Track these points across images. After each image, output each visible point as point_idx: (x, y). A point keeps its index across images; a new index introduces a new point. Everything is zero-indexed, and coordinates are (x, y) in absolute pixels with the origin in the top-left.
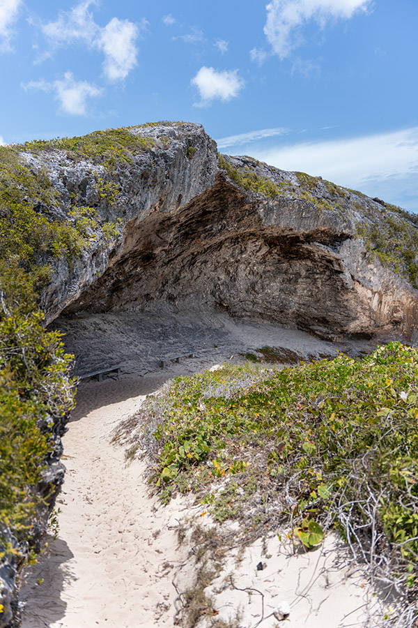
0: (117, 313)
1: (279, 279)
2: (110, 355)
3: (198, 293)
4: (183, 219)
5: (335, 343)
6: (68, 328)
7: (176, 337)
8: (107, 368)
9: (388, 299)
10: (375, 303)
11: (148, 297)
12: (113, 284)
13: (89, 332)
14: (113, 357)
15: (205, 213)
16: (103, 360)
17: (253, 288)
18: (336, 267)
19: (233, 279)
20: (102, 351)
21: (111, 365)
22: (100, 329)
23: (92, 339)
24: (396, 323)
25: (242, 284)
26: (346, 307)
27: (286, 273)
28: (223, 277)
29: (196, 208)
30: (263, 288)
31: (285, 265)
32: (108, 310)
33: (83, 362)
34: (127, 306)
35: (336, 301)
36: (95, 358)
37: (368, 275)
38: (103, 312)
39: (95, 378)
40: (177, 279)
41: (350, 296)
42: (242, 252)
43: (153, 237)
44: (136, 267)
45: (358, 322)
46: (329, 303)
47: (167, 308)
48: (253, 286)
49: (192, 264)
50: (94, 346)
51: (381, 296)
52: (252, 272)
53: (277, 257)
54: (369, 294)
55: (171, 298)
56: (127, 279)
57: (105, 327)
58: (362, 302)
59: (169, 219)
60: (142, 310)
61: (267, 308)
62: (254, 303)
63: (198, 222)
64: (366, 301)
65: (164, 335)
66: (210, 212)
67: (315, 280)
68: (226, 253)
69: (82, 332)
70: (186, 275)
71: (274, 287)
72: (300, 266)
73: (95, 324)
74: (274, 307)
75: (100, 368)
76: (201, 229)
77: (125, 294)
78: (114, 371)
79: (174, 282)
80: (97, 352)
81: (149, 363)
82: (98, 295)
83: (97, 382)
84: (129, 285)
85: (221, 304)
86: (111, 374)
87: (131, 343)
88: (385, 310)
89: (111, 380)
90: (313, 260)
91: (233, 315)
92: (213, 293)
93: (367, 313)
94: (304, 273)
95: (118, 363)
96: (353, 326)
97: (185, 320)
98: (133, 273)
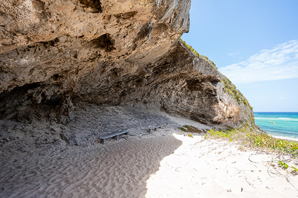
0: (122, 106)
1: (187, 98)
2: (121, 125)
3: (155, 102)
4: (156, 65)
5: (208, 125)
6: (98, 110)
7: (150, 118)
8: (120, 132)
9: (229, 108)
10: (225, 109)
11: (137, 100)
12: (122, 92)
13: (110, 112)
14: (124, 125)
15: (166, 63)
16: (118, 127)
17: (177, 101)
18: (214, 93)
19: (169, 97)
20: (117, 123)
21: (123, 130)
22: (115, 112)
23: (111, 116)
24: (230, 118)
25: (173, 99)
26: (214, 110)
27: (189, 96)
28: (165, 96)
29: (162, 60)
30: (181, 101)
31: (189, 93)
32: (119, 104)
33: (106, 127)
34: (127, 103)
35: (210, 108)
36: (113, 126)
37: (224, 98)
38: (116, 105)
39: (114, 138)
40: (149, 94)
41: (216, 106)
42: (176, 84)
43: (144, 70)
44: (133, 85)
45: (217, 117)
46: (206, 109)
47: (143, 106)
48: (177, 100)
49: (156, 88)
50: (112, 119)
51: (227, 107)
52: (177, 95)
53: (187, 89)
54: (223, 106)
55: (145, 103)
56: (129, 90)
57: (118, 111)
58: (220, 109)
59: (150, 64)
60: (133, 106)
61: (181, 110)
62: (177, 107)
63: (162, 67)
64: (222, 108)
65: (145, 117)
66: (168, 63)
67: (203, 99)
68: (169, 84)
69: (106, 112)
70: (153, 92)
71: (185, 101)
72: (196, 93)
73: (113, 109)
74: (184, 110)
75: (117, 132)
76: (164, 70)
77: (127, 97)
78: (125, 134)
79: (147, 95)
80: (114, 123)
81: (142, 130)
82: (114, 96)
83: (115, 141)
84: (129, 93)
85: (163, 107)
86: (123, 136)
87: (131, 120)
88: (228, 112)
89: (124, 139)
90: (202, 91)
91: (167, 112)
92: (161, 103)
93: (222, 113)
94: (197, 96)
95: (126, 129)
96: (215, 119)
97: (152, 112)
98: (132, 87)
